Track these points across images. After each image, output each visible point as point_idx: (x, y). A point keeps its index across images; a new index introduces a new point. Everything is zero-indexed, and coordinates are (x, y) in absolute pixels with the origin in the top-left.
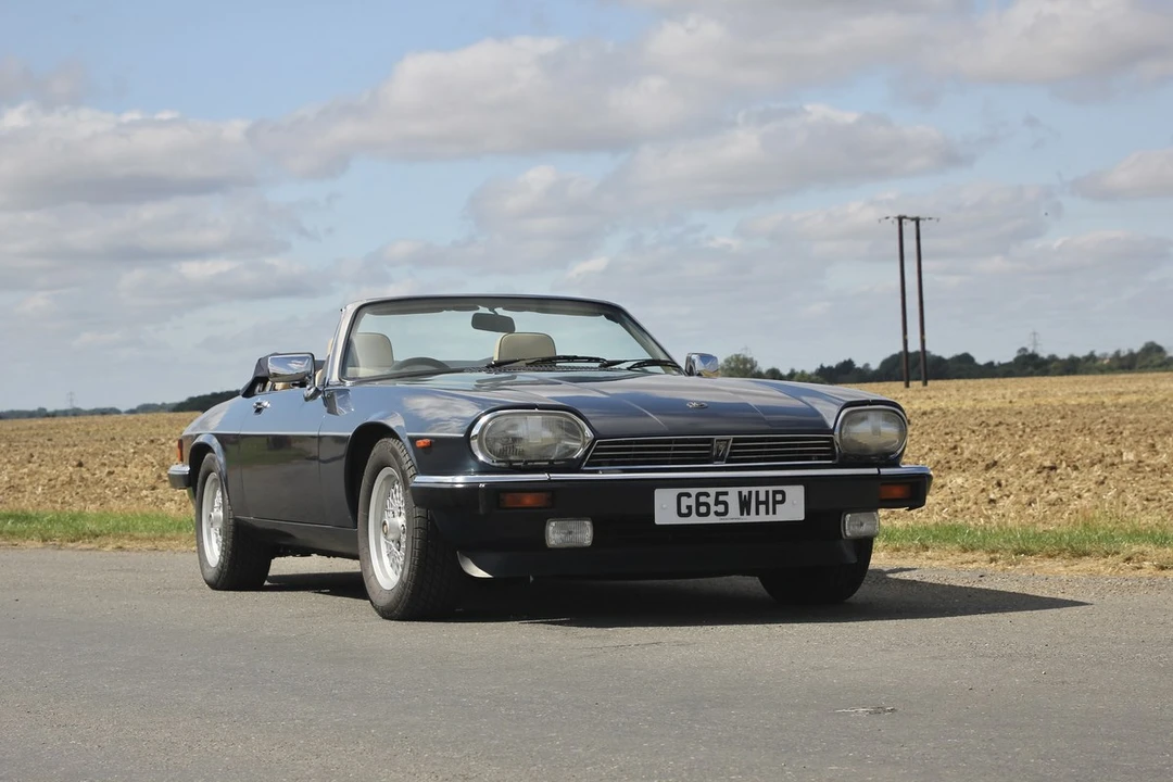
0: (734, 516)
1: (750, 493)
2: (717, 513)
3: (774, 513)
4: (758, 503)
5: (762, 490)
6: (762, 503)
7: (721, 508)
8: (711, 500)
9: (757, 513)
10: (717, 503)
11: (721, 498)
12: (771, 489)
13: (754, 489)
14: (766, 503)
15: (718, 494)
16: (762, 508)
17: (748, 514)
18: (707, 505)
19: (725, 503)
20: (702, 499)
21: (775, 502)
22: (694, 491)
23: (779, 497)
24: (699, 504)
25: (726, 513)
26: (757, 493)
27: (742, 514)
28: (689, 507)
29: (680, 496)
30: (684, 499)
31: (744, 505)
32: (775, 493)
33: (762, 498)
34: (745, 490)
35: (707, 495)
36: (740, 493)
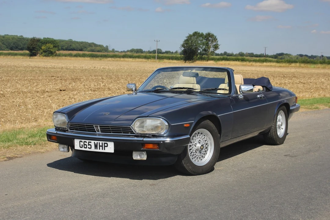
0: (93, 149)
1: (97, 143)
2: (89, 148)
3: (105, 149)
4: (100, 146)
5: (101, 142)
6: (101, 146)
7: (90, 146)
8: (87, 144)
9: (100, 149)
10: (89, 145)
11: (90, 143)
12: (103, 142)
13: (98, 142)
14: (102, 146)
15: (89, 142)
16: (101, 148)
17: (97, 149)
18: (86, 145)
19: (91, 145)
20: (85, 143)
21: (105, 146)
22: (83, 141)
23: (106, 145)
24: (84, 145)
25: (91, 148)
26: (99, 143)
27: (95, 149)
28: (82, 145)
29: (80, 141)
30: (81, 142)
31: (96, 146)
32: (105, 143)
33: (101, 145)
34: (96, 142)
35: (86, 142)
36: (94, 143)
